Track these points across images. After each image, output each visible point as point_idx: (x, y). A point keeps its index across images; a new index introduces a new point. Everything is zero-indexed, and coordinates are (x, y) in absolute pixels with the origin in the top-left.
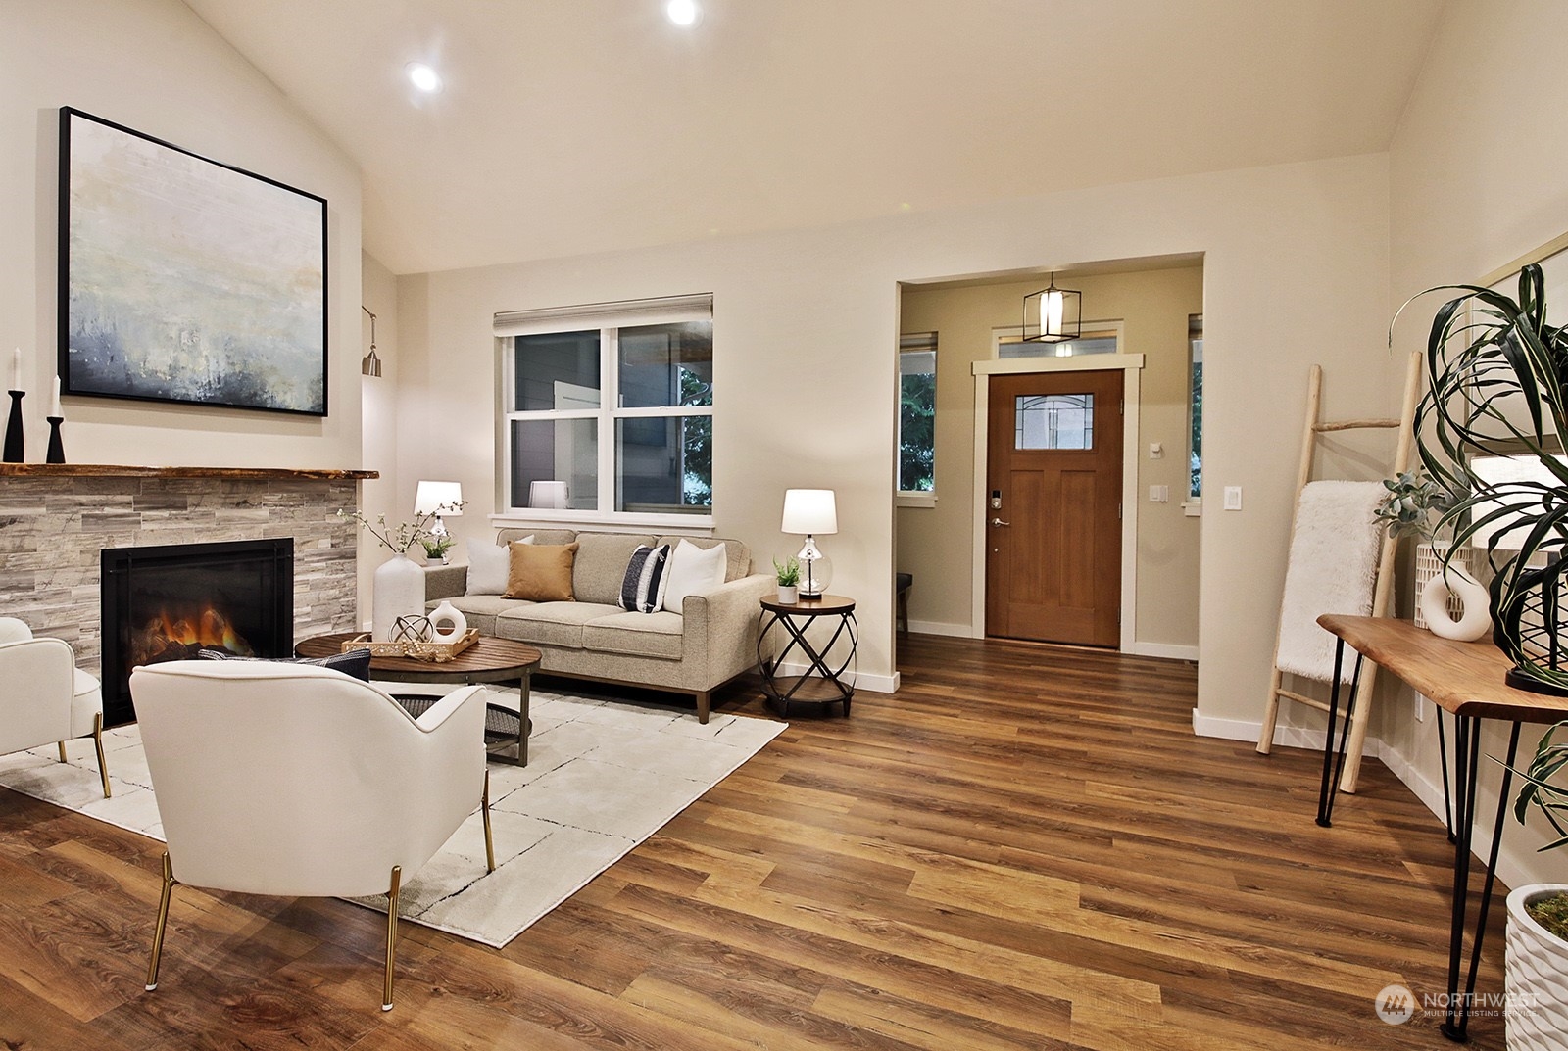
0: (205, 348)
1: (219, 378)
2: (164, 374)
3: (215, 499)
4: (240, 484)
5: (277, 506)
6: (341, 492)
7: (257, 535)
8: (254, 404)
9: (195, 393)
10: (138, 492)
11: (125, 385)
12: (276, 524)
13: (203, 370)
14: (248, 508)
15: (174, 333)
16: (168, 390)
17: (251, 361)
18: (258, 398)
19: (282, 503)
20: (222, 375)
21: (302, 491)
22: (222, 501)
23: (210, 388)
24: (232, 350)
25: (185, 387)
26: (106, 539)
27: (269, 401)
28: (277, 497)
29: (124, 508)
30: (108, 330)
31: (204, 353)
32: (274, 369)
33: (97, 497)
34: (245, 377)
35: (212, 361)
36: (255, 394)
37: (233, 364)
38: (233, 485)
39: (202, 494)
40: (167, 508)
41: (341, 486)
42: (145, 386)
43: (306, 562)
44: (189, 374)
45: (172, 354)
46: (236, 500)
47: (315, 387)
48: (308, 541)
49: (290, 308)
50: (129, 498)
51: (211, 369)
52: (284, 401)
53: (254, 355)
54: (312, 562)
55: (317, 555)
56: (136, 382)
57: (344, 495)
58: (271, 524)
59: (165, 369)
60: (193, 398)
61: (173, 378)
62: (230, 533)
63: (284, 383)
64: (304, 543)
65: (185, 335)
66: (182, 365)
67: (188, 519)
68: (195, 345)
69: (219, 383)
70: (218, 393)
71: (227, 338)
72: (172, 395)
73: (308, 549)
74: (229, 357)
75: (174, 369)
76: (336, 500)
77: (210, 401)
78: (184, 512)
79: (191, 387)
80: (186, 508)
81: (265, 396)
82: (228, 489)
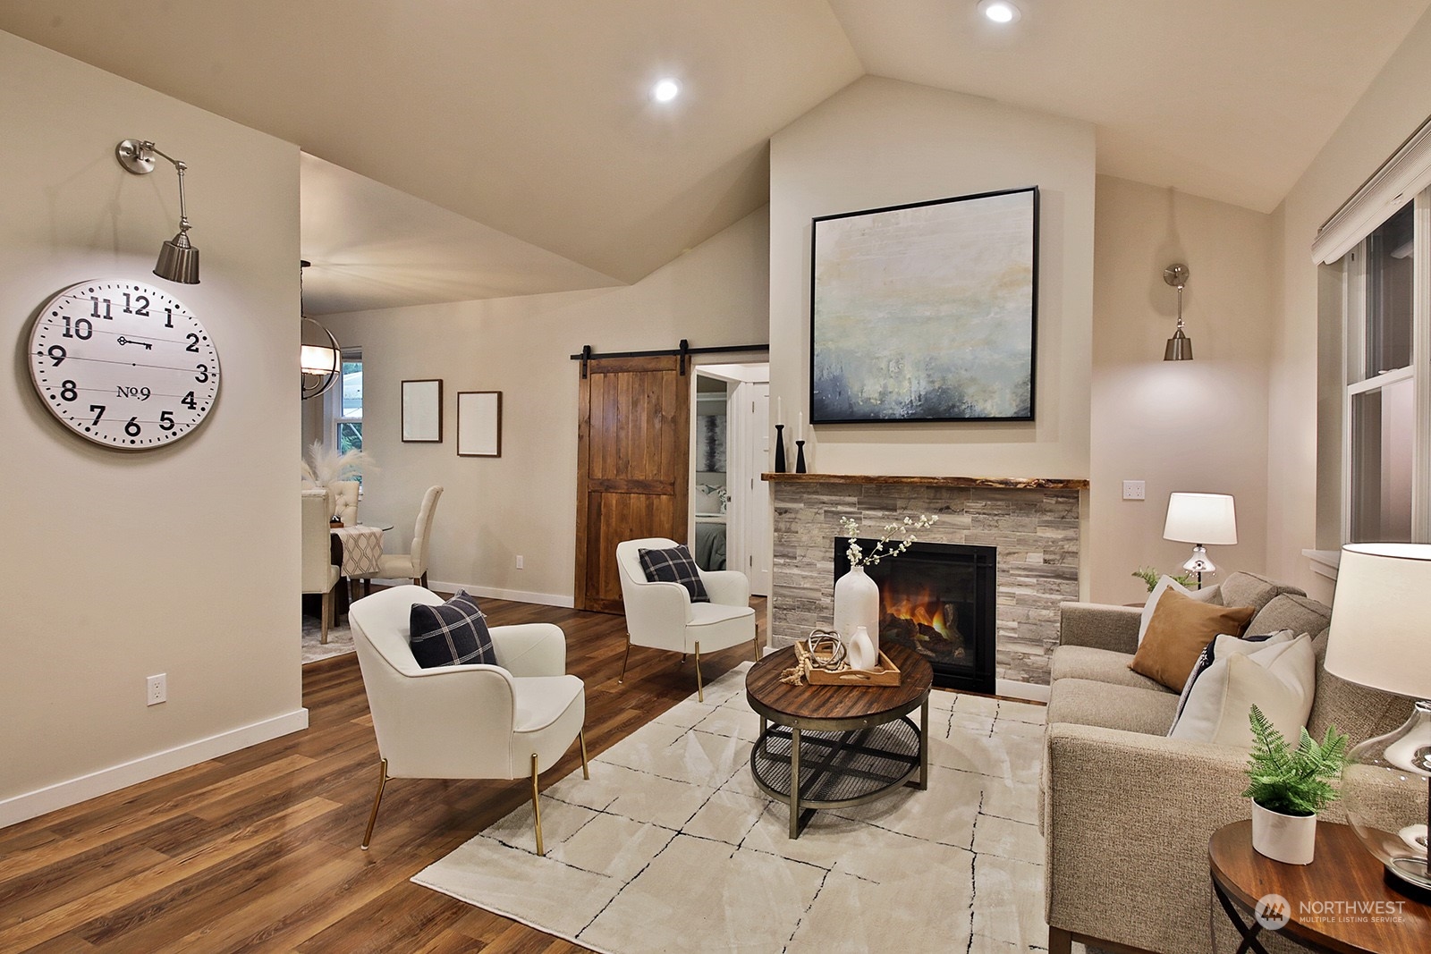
0: (908, 372)
1: (919, 397)
2: (876, 400)
3: (920, 504)
4: (944, 491)
5: (979, 514)
6: (1057, 502)
7: (959, 539)
8: (952, 416)
9: (900, 412)
10: (860, 495)
11: (848, 412)
12: (978, 531)
13: (907, 390)
14: (950, 514)
15: (883, 365)
16: (878, 412)
17: (950, 376)
18: (956, 410)
19: (985, 511)
20: (923, 393)
21: (1008, 500)
22: (926, 505)
23: (912, 406)
24: (932, 369)
25: (891, 408)
26: (838, 530)
27: (968, 411)
28: (980, 504)
29: (850, 507)
30: (837, 373)
31: (908, 377)
32: (973, 380)
33: (834, 498)
34: (944, 392)
35: (915, 382)
36: (954, 406)
37: (933, 382)
38: (936, 491)
39: (910, 499)
40: (882, 508)
41: (1058, 497)
42: (862, 412)
43: (1012, 575)
44: (894, 397)
45: (882, 382)
46: (938, 506)
47: (1020, 391)
48: (1014, 553)
49: (992, 315)
50: (854, 499)
51: (913, 389)
52: (984, 409)
53: (953, 369)
54: (1020, 576)
55: (1025, 569)
56: (855, 409)
57: (1061, 507)
58: (974, 531)
59: (876, 395)
60: (898, 417)
61: (882, 401)
62: (933, 536)
63: (985, 391)
64: (1009, 554)
65: (892, 364)
66: (890, 390)
67: (897, 519)
68: (900, 371)
69: (920, 401)
70: (918, 410)
71: (928, 359)
72: (881, 417)
73: (1014, 561)
74: (929, 376)
75: (883, 395)
76: (1050, 511)
77: (912, 417)
78: (895, 514)
79: (896, 407)
80: (896, 510)
81: (964, 407)
82: (932, 495)
